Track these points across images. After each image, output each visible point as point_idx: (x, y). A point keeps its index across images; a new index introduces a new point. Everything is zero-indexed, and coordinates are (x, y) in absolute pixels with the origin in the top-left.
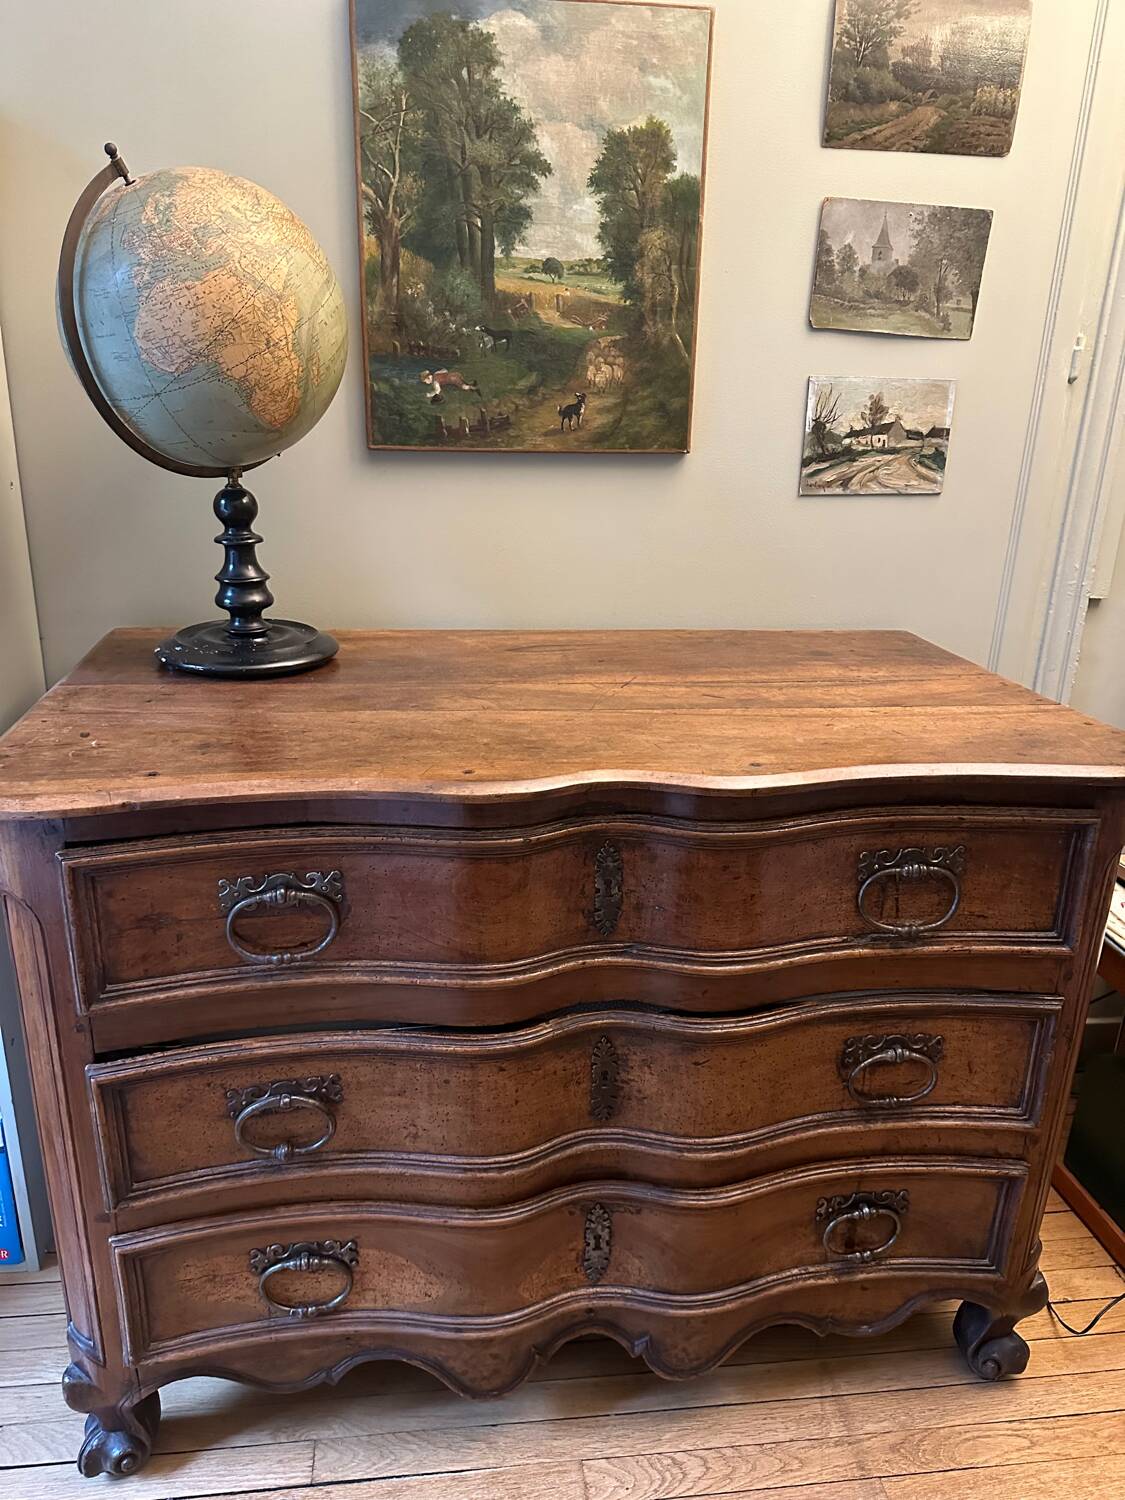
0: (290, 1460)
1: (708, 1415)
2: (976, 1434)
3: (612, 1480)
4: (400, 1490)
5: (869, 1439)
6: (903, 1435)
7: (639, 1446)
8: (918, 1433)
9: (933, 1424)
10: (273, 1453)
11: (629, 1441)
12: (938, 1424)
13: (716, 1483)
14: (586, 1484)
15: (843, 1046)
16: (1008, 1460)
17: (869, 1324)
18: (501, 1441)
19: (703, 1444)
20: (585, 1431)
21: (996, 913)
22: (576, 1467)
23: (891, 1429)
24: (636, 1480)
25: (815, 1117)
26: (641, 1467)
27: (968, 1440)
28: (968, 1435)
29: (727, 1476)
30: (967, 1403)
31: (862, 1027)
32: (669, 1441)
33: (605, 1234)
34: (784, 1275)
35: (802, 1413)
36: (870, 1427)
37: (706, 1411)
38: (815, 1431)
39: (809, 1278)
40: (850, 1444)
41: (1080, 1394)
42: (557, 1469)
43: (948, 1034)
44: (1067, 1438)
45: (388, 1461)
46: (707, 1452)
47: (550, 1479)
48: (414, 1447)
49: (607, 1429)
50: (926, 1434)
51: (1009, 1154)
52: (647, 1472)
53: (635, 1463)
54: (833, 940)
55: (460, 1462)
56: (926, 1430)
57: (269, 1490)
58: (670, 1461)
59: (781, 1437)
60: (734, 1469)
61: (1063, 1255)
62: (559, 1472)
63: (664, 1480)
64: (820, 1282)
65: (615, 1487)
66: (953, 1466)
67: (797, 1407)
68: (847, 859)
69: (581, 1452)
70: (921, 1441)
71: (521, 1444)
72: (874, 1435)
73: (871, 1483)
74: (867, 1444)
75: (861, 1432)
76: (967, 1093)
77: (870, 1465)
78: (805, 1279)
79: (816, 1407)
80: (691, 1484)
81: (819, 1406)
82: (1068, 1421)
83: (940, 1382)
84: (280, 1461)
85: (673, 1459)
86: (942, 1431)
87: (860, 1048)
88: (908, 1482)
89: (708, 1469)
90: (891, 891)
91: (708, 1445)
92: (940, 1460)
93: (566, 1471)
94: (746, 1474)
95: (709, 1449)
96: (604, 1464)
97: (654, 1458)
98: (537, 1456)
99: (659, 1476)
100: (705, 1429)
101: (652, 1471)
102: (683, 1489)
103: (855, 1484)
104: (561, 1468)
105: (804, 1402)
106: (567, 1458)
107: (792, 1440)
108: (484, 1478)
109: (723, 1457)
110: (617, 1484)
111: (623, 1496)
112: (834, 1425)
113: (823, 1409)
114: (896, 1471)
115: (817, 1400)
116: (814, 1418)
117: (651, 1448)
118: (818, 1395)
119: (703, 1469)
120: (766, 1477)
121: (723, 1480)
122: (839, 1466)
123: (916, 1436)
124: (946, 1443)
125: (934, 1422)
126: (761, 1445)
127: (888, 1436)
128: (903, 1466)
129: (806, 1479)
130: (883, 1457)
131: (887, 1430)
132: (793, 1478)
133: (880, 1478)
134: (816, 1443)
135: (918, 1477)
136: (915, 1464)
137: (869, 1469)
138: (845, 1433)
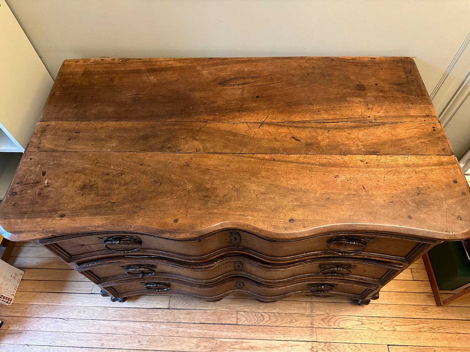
0: (164, 301)
2: (347, 319)
3: (245, 318)
4: (190, 313)
5: (316, 316)
6: (326, 316)
7: (253, 309)
10: (160, 298)
11: (251, 307)
13: (271, 323)
14: (237, 318)
16: (353, 328)
19: (270, 311)
20: (239, 303)
22: (236, 313)
24: (251, 319)
26: (253, 315)
28: (345, 319)
29: (275, 321)
30: (348, 309)
32: (262, 309)
35: (300, 306)
36: (318, 313)
38: (302, 312)
40: (311, 317)
41: (382, 310)
44: (373, 323)
45: (188, 304)
47: (228, 315)
48: (195, 301)
49: (246, 303)
50: (333, 317)
53: (251, 314)
55: (206, 307)
56: (333, 315)
57: (158, 309)
58: (260, 315)
59: (293, 312)
60: (277, 319)
62: (231, 314)
63: (258, 320)
66: (338, 327)
67: (299, 303)
69: (238, 309)
70: (331, 319)
71: (222, 304)
72: (318, 315)
73: (313, 329)
74: (315, 317)
75: (315, 314)
79: (304, 304)
80: (264, 322)
81: (305, 304)
82: (375, 319)
83: (343, 301)
84: (161, 301)
85: (261, 314)
86: (337, 317)
88: (323, 330)
89: (270, 318)
91: (272, 312)
92: (334, 325)
93: (233, 314)
94: (280, 322)
95: (272, 313)
96: (243, 313)
97: (257, 313)
98: (226, 308)
99: (257, 319)
100: (272, 307)
101: (255, 317)
102: (262, 323)
103: (309, 329)
104: (232, 313)
105: (302, 302)
106: (234, 310)
107: (295, 313)
108: (212, 313)
109: (275, 315)
110: (245, 319)
111: (246, 323)
112: (308, 310)
113: (306, 305)
114: (321, 326)
115: (305, 302)
116: (303, 308)
117: (256, 310)
118: (306, 301)
119: (269, 319)
120: (286, 323)
121: (274, 322)
122: (306, 323)
123: (330, 317)
124: (338, 320)
125: (337, 313)
126: (286, 314)
127: (322, 316)
128: (323, 325)
129: (296, 325)
130: (319, 322)
131: (322, 314)
132: (293, 324)
133: (316, 328)
134: (301, 315)
135: (326, 329)
136: (327, 325)
137: (314, 325)
138: (310, 313)
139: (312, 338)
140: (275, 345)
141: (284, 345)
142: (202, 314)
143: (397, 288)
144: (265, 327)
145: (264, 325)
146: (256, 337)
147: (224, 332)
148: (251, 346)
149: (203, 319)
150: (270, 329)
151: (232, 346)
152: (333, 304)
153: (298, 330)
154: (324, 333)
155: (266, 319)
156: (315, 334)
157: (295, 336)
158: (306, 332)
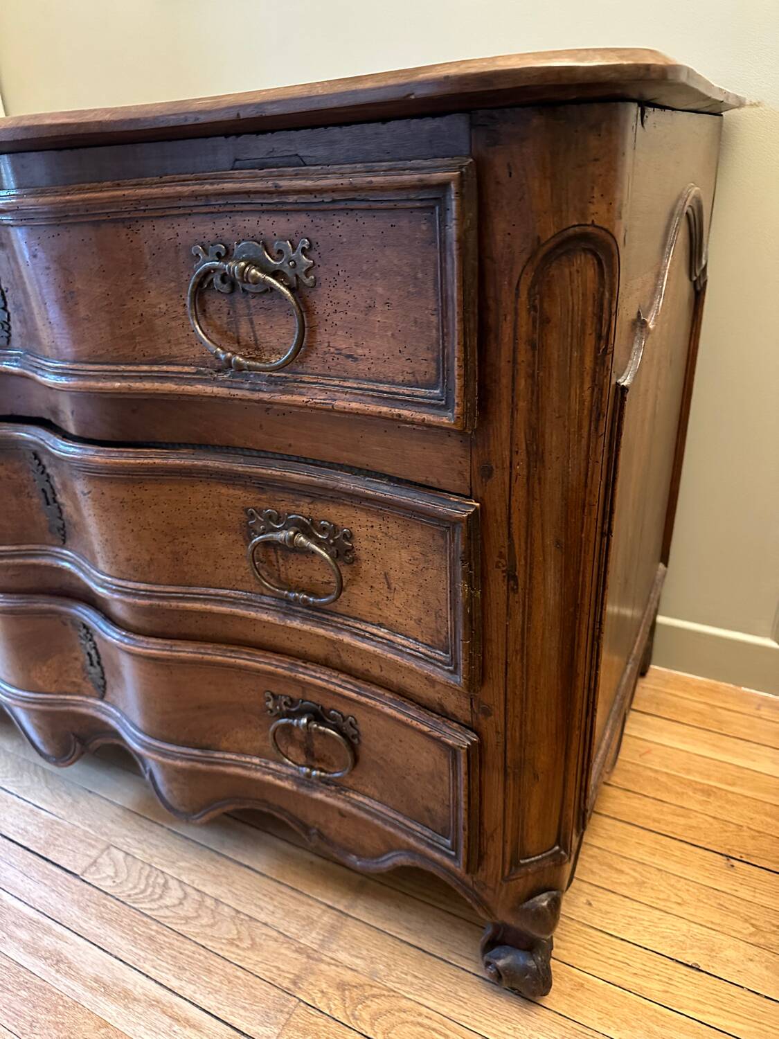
1: (227, 867)
2: (435, 1025)
3: (113, 871)
5: (329, 964)
6: (363, 980)
7: (156, 860)
8: (379, 988)
9: (402, 989)
11: (154, 851)
12: (408, 992)
13: (173, 917)
14: (95, 862)
15: (244, 516)
17: (360, 857)
18: (83, 804)
19: (198, 885)
20: (136, 827)
21: (366, 352)
22: (103, 847)
23: (359, 969)
24: (126, 880)
25: (232, 593)
26: (140, 873)
27: (421, 1025)
28: (426, 1021)
29: (187, 918)
30: (461, 994)
31: (259, 496)
32: (180, 868)
33: (93, 652)
34: (243, 759)
35: (299, 909)
36: (342, 956)
37: (229, 863)
38: (293, 929)
39: (269, 774)
40: (309, 957)
42: (89, 841)
43: (355, 529)
46: (194, 892)
47: (79, 845)
49: (150, 834)
50: (386, 993)
51: (454, 715)
52: (140, 878)
53: (139, 868)
54: (186, 369)
55: (46, 802)
56: (391, 990)
58: (162, 882)
59: (262, 917)
60: (198, 917)
61: (746, 921)
62: (90, 844)
63: (143, 892)
64: (278, 782)
65: (109, 876)
67: (299, 900)
68: (177, 252)
69: (117, 840)
70: (374, 996)
72: (338, 963)
73: (288, 1000)
74: (323, 967)
75: (330, 954)
76: (390, 614)
77: (305, 985)
78: (264, 773)
79: (316, 911)
80: (156, 906)
81: (319, 912)
83: (454, 959)
85: (166, 882)
86: (404, 1001)
87: (262, 523)
88: (320, 1021)
89: (181, 903)
90: (241, 307)
91: (200, 888)
92: (372, 1025)
93: (93, 846)
94: (202, 926)
95: (198, 891)
96: (121, 855)
97: (155, 873)
98: (90, 826)
99: (142, 887)
100: (214, 875)
101: (143, 881)
102: (148, 906)
103: (274, 992)
104: (93, 842)
105: (310, 902)
106: (104, 838)
107: (266, 924)
108: (47, 820)
109: (202, 903)
110: (112, 874)
111: (106, 885)
112: (314, 935)
113: (319, 917)
114: (321, 1006)
115: (323, 907)
116: (304, 919)
117: (162, 865)
118: (330, 903)
119: (177, 902)
120: (212, 938)
121: (181, 918)
122: (278, 969)
123: (375, 989)
124: (397, 1014)
125: (407, 989)
126: (238, 912)
127: (350, 972)
128: (332, 1006)
129: (240, 961)
130: (324, 986)
131: (354, 967)
132: (233, 953)
133: (301, 1000)
134: (282, 938)
135: (334, 1024)
136: (345, 1012)
137: (300, 988)
138: (315, 947)
140: (130, 987)
141: (155, 1003)
142: (24, 813)
143: (712, 1010)
144: (145, 919)
145: (148, 913)
146: (96, 935)
147: (30, 881)
148: (59, 954)
149: (13, 825)
150: (153, 933)
151: (12, 927)
152: (414, 952)
153: (238, 978)
154: (316, 1034)
155: (168, 901)
156: (282, 1018)
157: (210, 992)
158: (256, 997)
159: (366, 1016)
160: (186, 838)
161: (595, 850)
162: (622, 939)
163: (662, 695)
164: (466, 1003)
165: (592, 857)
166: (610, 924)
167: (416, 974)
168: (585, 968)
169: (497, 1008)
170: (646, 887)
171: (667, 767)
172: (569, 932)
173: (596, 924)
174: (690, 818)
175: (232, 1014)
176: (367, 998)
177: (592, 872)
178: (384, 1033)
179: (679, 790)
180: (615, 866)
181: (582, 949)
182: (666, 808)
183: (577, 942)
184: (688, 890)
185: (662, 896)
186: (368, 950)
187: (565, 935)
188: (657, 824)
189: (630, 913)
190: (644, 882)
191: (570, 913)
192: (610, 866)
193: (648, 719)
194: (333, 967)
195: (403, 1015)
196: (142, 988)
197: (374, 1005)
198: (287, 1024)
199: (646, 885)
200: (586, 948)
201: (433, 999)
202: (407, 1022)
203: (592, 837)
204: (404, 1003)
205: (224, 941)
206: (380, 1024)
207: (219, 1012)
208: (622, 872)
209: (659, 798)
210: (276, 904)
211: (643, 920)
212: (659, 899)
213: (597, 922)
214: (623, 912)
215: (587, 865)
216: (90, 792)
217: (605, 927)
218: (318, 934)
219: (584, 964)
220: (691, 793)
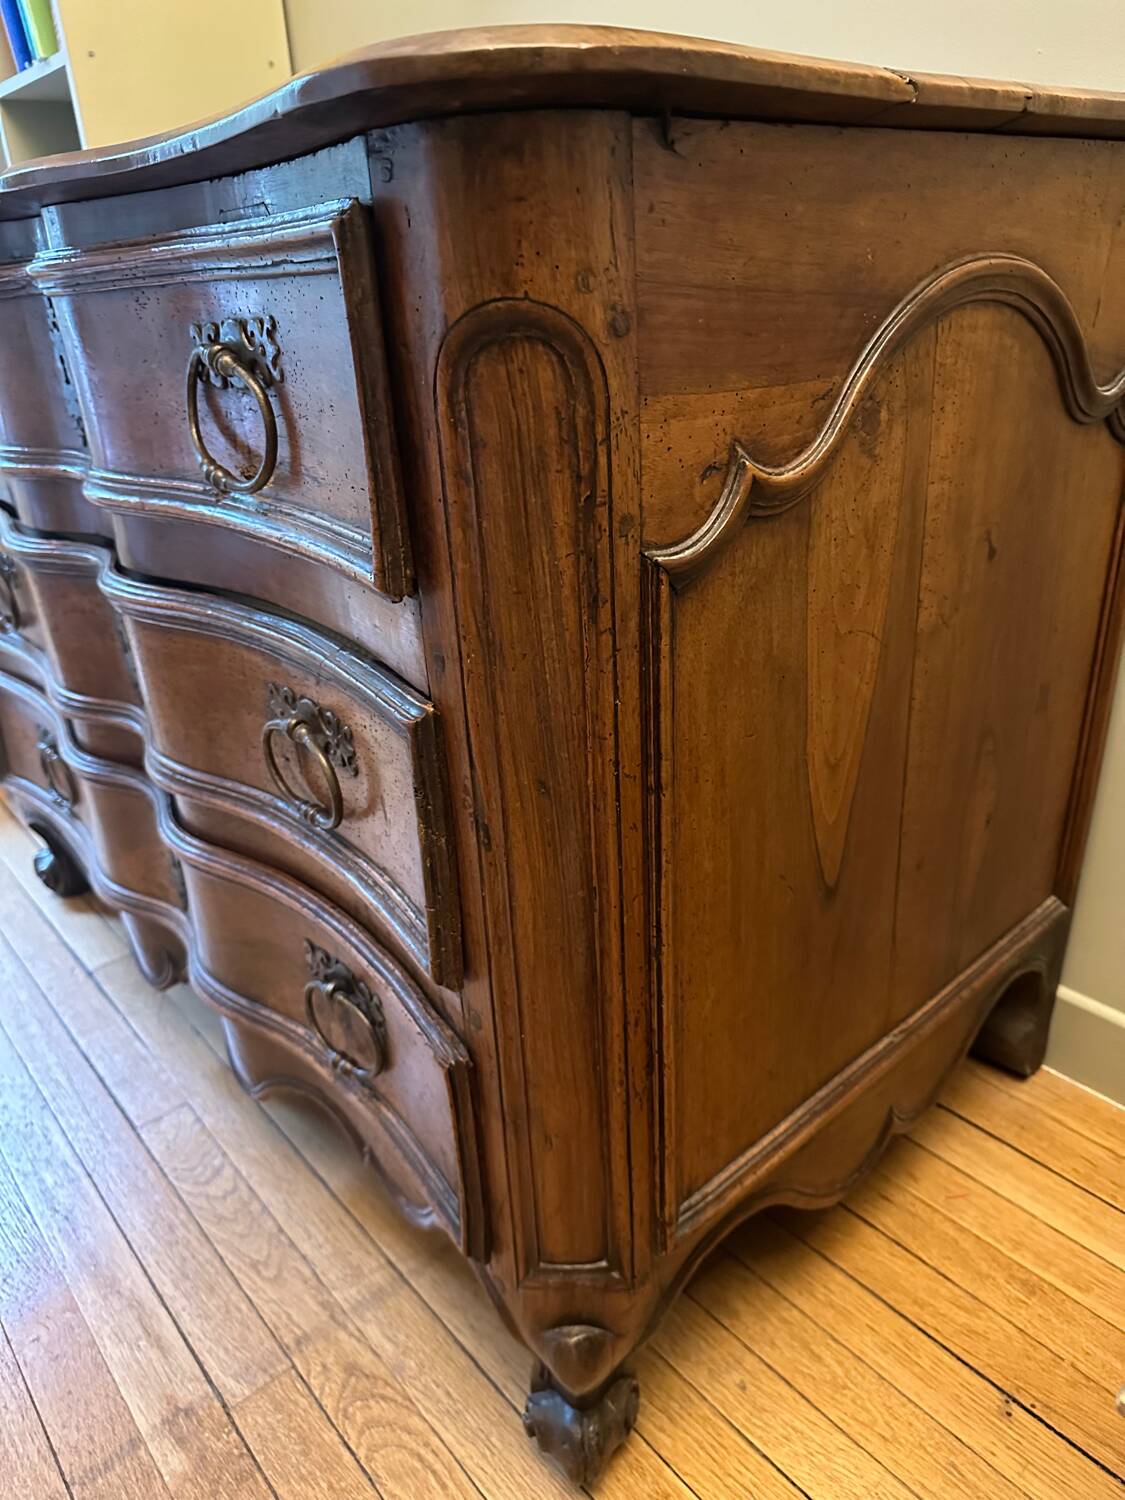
1: (298, 1171)
2: (438, 1467)
3: (174, 1134)
4: (103, 1017)
5: (351, 1335)
6: (382, 1371)
7: (225, 1135)
8: (395, 1389)
9: (423, 1404)
11: (227, 1125)
12: (427, 1410)
13: (208, 1211)
14: (161, 1117)
17: (407, 1201)
18: (183, 1046)
19: (254, 1182)
20: (224, 1090)
22: (177, 1104)
23: (383, 1355)
24: (182, 1150)
26: (200, 1147)
27: (421, 1459)
28: (430, 1457)
29: (222, 1218)
30: (493, 1439)
32: (246, 1154)
34: (288, 1025)
36: (373, 1333)
37: (302, 1166)
38: (332, 1275)
39: (310, 1052)
40: (332, 1317)
42: (168, 1091)
46: (245, 1189)
47: (155, 1093)
49: (236, 1105)
50: (400, 1399)
52: (196, 1153)
53: (202, 1139)
55: (147, 1033)
56: (408, 1399)
57: (75, 957)
58: (217, 1165)
59: (306, 1247)
60: (235, 1220)
62: (166, 1096)
63: (191, 1170)
64: (317, 1066)
65: (166, 1139)
66: (361, 1454)
67: (360, 1243)
69: (196, 1099)
70: (384, 1398)
72: (362, 1338)
73: (280, 1360)
74: (342, 1335)
75: (360, 1324)
77: (309, 1350)
78: (306, 1050)
79: (372, 1264)
80: (196, 1192)
81: (374, 1264)
84: (103, 948)
85: (222, 1166)
86: (416, 1418)
88: (303, 1402)
89: (224, 1197)
91: (256, 1188)
92: (361, 1433)
93: (168, 1099)
94: (234, 1233)
95: (250, 1189)
96: (190, 1119)
97: (216, 1151)
98: (177, 1074)
99: (194, 1164)
101: (198, 1155)
102: (188, 1188)
103: (270, 1344)
104: (170, 1095)
105: (371, 1248)
106: (184, 1093)
107: (304, 1257)
108: (137, 1053)
109: (246, 1204)
110: (171, 1138)
111: (159, 1148)
112: (353, 1291)
113: (372, 1271)
114: (313, 1382)
115: (382, 1260)
116: (351, 1266)
117: (228, 1145)
118: (393, 1259)
119: (220, 1193)
120: (236, 1252)
121: (216, 1216)
122: (289, 1317)
123: (389, 1389)
124: (399, 1431)
125: (428, 1405)
126: (281, 1230)
127: (370, 1356)
128: (327, 1389)
129: (254, 1292)
130: (330, 1360)
131: (379, 1351)
132: (250, 1278)
133: (294, 1367)
134: (313, 1282)
135: (317, 1413)
136: (338, 1402)
137: (301, 1351)
138: (346, 1307)
139: (231, 1383)
140: (120, 1275)
141: (136, 1305)
142: (118, 1038)
144: (177, 1203)
145: (184, 1196)
146: (118, 1203)
148: (72, 1212)
149: (101, 1047)
150: (177, 1222)
151: (42, 1164)
152: (463, 1360)
153: (239, 1310)
154: (290, 1416)
155: (212, 1190)
156: (261, 1380)
157: (199, 1316)
158: (246, 1340)
159: (359, 1418)
160: (271, 1121)
161: (795, 1313)
162: (764, 1456)
163: (1039, 1116)
164: (493, 1454)
165: (785, 1321)
166: (759, 1427)
167: (451, 1390)
168: (686, 1474)
169: (532, 1478)
170: (845, 1395)
171: (984, 1227)
172: (690, 1415)
173: (737, 1419)
174: (979, 1318)
175: (210, 1351)
176: (373, 1396)
177: (773, 1344)
178: (369, 1449)
179: (984, 1267)
180: (813, 1347)
181: (696, 1446)
182: (945, 1289)
183: (693, 1432)
184: (910, 1424)
185: (863, 1417)
186: (407, 1336)
187: (682, 1418)
188: (916, 1309)
189: (797, 1424)
190: (845, 1387)
191: (706, 1389)
192: (806, 1346)
193: (992, 1145)
194: (354, 1342)
195: (405, 1437)
196: (133, 1282)
197: (377, 1409)
198: (263, 1389)
199: (845, 1392)
200: (702, 1448)
201: (454, 1431)
202: (405, 1448)
203: (800, 1293)
204: (415, 1422)
205: (248, 1260)
206: (371, 1435)
207: (197, 1343)
208: (818, 1358)
209: (943, 1270)
210: (329, 1236)
211: (813, 1441)
212: (856, 1420)
213: (739, 1418)
214: (787, 1417)
215: (770, 1329)
216: (198, 1033)
217: (748, 1430)
218: (359, 1292)
219: (686, 1469)
220: (1001, 1281)
